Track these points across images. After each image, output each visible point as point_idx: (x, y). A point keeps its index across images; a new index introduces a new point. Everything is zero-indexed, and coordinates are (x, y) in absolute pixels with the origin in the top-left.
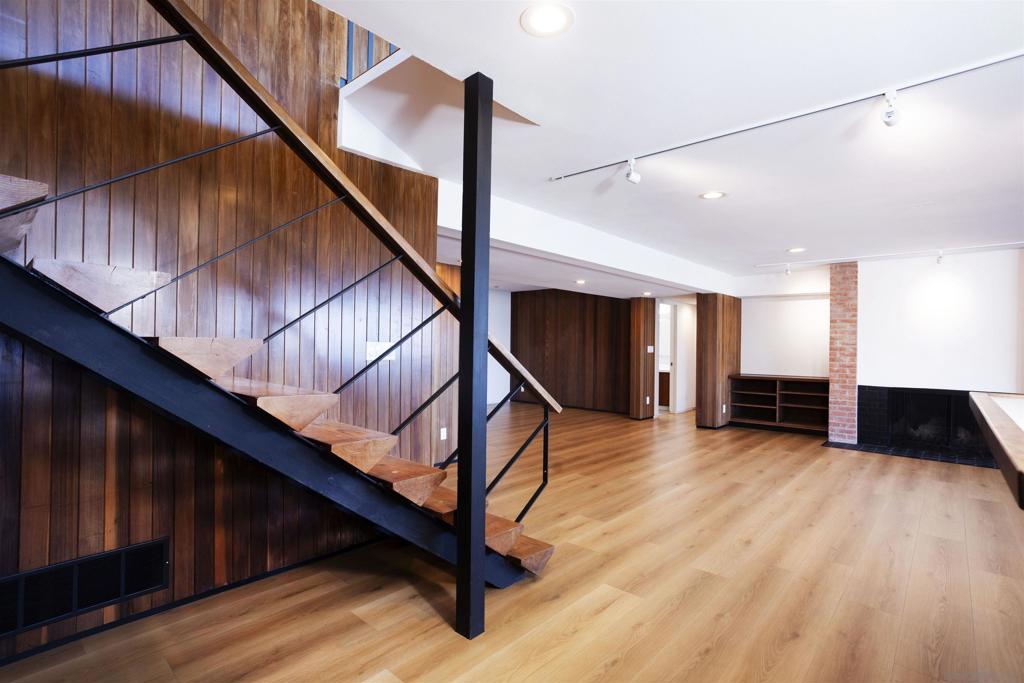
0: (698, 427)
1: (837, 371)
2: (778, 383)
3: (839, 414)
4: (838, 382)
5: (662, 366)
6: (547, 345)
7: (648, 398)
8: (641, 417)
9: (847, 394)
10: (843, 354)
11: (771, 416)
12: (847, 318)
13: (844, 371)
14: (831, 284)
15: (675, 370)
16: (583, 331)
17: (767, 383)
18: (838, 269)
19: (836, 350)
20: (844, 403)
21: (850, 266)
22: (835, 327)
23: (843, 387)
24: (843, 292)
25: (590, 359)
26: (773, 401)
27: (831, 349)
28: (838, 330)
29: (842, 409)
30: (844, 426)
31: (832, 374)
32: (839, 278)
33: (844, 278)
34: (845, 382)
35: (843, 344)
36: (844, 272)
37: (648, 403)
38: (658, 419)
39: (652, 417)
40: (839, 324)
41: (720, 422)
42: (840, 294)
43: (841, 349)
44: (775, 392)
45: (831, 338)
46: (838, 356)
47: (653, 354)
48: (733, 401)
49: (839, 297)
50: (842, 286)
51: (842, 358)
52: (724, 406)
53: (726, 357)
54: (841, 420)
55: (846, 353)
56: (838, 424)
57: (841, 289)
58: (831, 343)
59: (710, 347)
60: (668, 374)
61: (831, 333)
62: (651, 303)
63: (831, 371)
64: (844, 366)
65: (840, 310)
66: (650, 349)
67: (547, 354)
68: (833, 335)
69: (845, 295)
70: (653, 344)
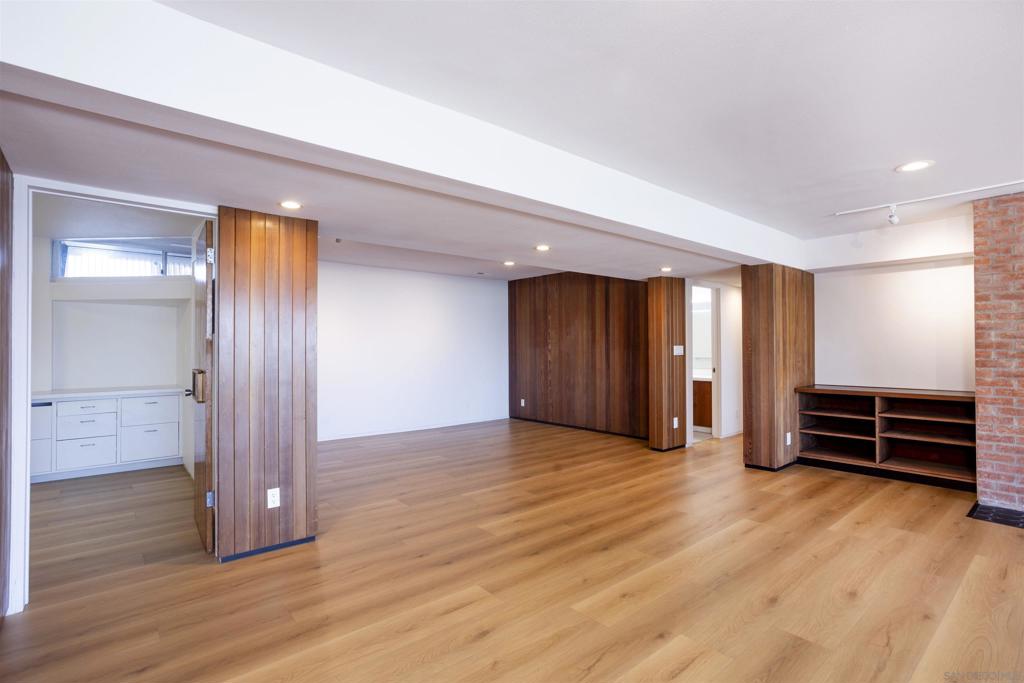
0: (747, 466)
1: (993, 384)
2: (877, 401)
3: (999, 458)
4: (993, 402)
5: (699, 372)
6: (550, 347)
7: (676, 420)
8: (665, 447)
9: (1016, 424)
10: (1006, 355)
11: (868, 451)
12: (1012, 290)
13: (1006, 384)
14: (977, 234)
15: (719, 378)
16: (593, 328)
17: (860, 401)
18: (990, 208)
19: (989, 346)
20: (1010, 439)
21: (1017, 199)
22: (985, 308)
23: (1004, 411)
24: (1002, 246)
25: (600, 364)
26: (869, 429)
27: (977, 346)
28: (991, 313)
29: (1005, 449)
30: (1011, 479)
31: (979, 388)
32: (993, 222)
33: (1003, 223)
34: (1009, 402)
35: (1005, 336)
36: (1005, 212)
37: (676, 425)
38: (691, 448)
39: (683, 446)
40: (993, 302)
41: (782, 458)
42: (996, 250)
43: (999, 346)
44: (874, 416)
45: (978, 327)
46: (993, 356)
47: (684, 356)
48: (804, 426)
49: (993, 255)
50: (1001, 236)
51: (1003, 361)
52: (789, 435)
53: (790, 361)
54: (1003, 468)
55: (1011, 352)
56: (998, 477)
57: (998, 242)
58: (978, 336)
59: (763, 346)
60: (709, 384)
61: (977, 318)
62: (676, 287)
63: (979, 382)
64: (1009, 375)
65: (995, 278)
66: (678, 350)
67: (549, 358)
68: (982, 322)
69: (1007, 251)
70: (683, 343)
